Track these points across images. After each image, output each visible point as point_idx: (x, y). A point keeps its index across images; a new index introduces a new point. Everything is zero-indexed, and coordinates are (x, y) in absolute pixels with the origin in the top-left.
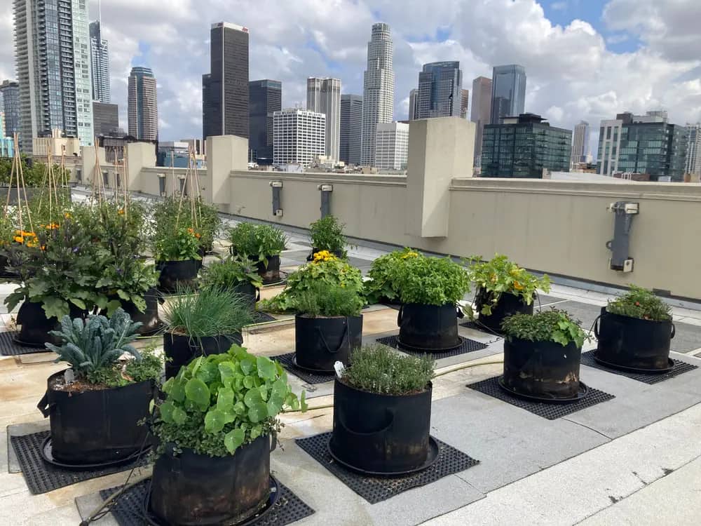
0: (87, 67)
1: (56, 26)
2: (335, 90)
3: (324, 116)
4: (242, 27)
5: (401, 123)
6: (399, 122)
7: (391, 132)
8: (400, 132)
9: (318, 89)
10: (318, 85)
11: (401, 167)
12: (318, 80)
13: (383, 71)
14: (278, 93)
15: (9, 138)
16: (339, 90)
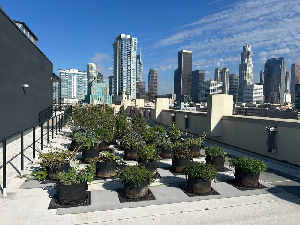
0: (135, 70)
1: (126, 57)
2: (227, 72)
3: (222, 83)
4: (190, 51)
5: (256, 85)
6: (255, 84)
7: (251, 88)
8: (255, 88)
9: (219, 72)
10: (220, 71)
11: (256, 103)
12: (220, 69)
13: (248, 64)
14: (203, 75)
15: (110, 95)
16: (228, 72)
